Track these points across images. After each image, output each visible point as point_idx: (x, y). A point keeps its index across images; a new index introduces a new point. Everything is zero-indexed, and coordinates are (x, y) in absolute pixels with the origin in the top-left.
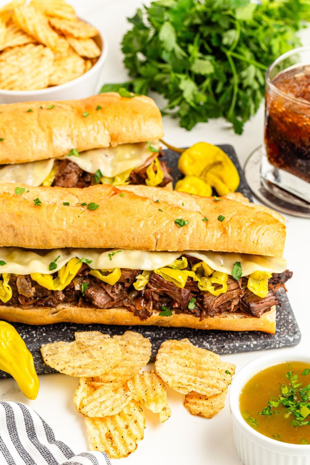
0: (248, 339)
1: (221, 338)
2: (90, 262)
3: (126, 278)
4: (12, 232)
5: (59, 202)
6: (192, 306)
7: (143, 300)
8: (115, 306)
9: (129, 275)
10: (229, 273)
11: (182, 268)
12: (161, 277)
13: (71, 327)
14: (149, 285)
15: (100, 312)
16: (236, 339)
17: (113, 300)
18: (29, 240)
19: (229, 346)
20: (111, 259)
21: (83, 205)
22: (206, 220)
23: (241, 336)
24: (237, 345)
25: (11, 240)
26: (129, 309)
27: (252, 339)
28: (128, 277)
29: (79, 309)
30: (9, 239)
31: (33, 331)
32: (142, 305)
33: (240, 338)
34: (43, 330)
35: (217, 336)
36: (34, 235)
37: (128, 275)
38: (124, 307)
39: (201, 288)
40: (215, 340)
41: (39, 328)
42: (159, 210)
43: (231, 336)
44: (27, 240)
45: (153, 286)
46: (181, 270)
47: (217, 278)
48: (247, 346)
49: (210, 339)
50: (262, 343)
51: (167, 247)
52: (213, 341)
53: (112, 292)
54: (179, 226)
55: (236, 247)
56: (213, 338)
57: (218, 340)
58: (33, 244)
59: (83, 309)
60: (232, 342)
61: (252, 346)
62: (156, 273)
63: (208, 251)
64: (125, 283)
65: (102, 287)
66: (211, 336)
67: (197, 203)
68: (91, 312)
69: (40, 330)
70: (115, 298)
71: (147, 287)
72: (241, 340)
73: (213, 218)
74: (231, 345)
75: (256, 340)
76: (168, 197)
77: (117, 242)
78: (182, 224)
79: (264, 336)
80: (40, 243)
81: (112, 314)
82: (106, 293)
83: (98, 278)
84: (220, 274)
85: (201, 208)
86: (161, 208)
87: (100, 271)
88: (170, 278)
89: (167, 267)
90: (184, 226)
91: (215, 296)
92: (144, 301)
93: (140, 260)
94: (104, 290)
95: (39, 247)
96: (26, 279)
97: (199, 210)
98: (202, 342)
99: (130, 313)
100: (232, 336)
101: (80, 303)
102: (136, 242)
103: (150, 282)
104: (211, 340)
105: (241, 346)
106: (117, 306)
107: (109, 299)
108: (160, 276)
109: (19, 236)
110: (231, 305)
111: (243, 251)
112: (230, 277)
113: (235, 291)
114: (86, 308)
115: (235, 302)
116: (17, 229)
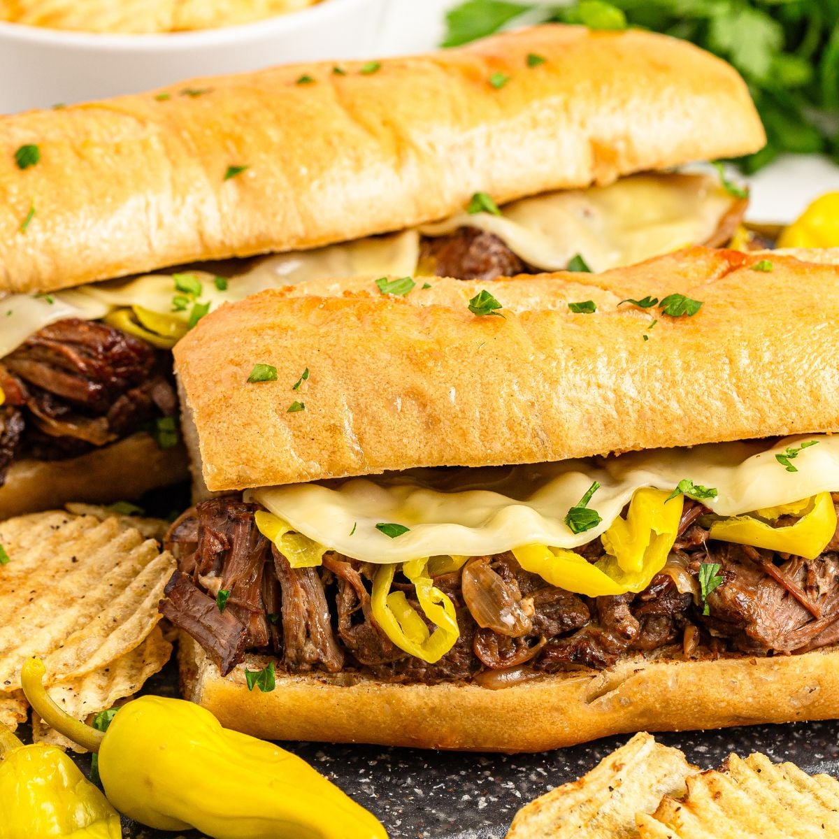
2: (710, 493)
4: (415, 413)
8: (821, 641)
15: (770, 667)
17: (812, 617)
18: (484, 434)
20: (791, 469)
21: (644, 304)
29: (691, 664)
30: (405, 440)
31: (505, 781)
34: (539, 775)
36: (502, 415)
44: (475, 435)
53: (807, 587)
58: (497, 447)
59: (707, 663)
65: (767, 577)
68: (736, 671)
69: (527, 777)
70: (822, 608)
77: (798, 411)
80: (526, 441)
81: (812, 670)
82: (787, 594)
83: (748, 546)
87: (754, 515)
94: (779, 583)
95: (520, 457)
96: (498, 570)
101: (690, 646)
106: (826, 641)
109: (445, 425)
114: (714, 659)
116: (432, 402)
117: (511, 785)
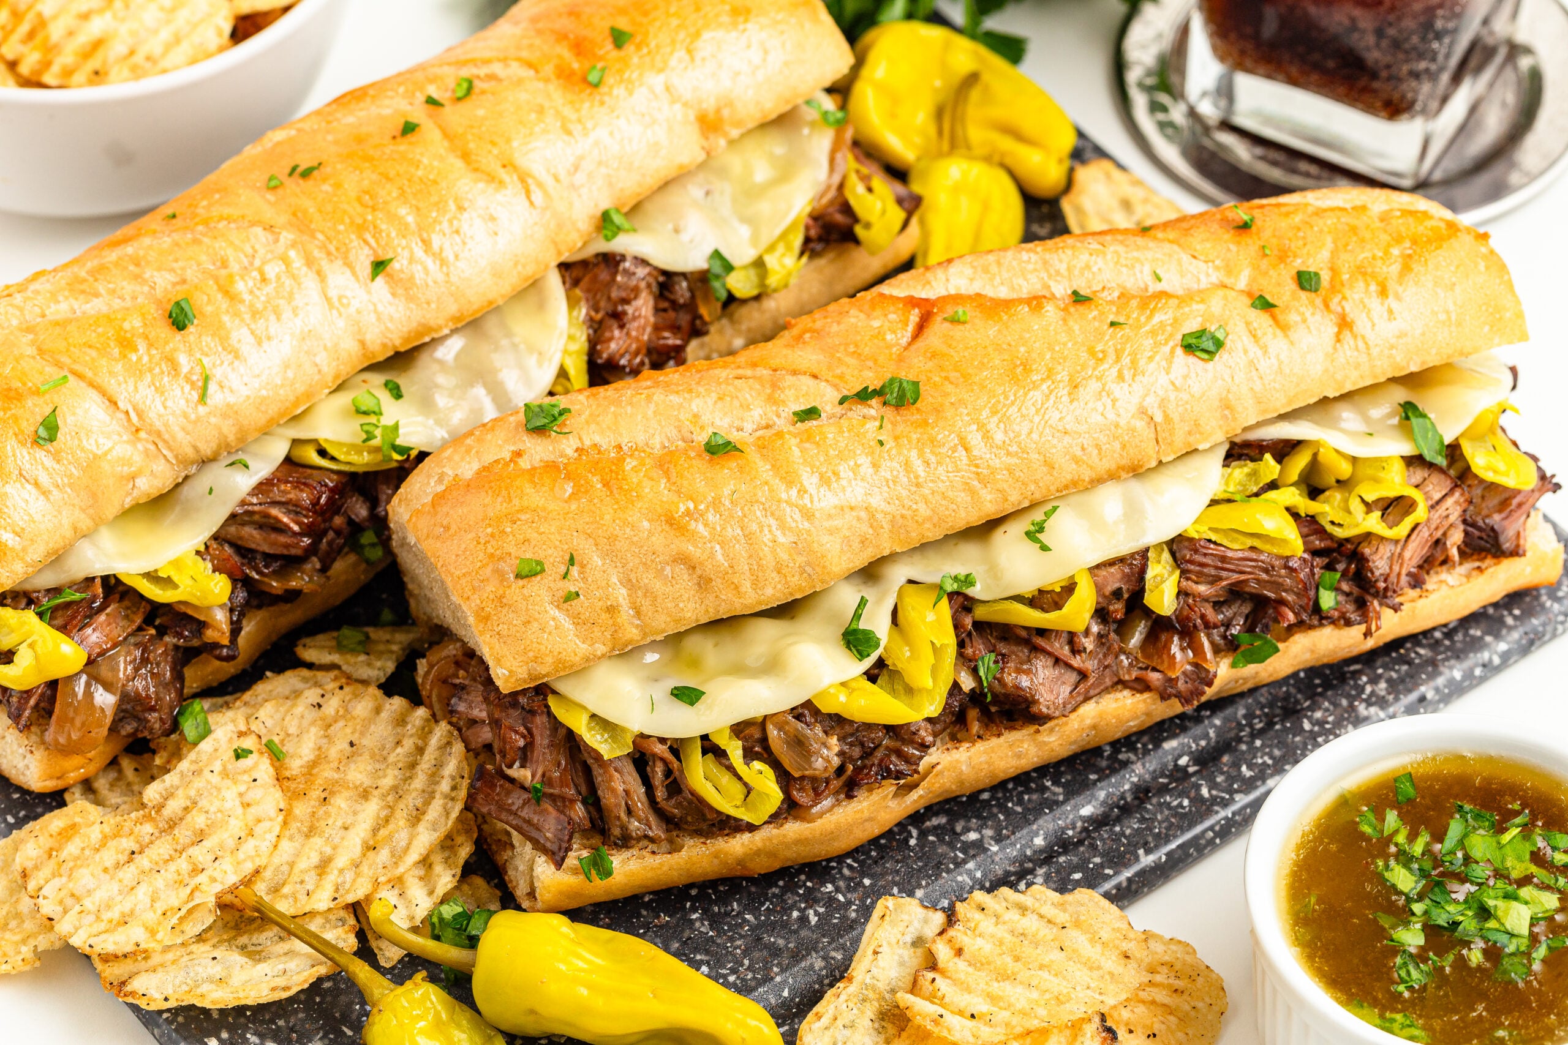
0: (1476, 645)
1: (1396, 671)
2: (968, 581)
3: (1109, 589)
4: (686, 577)
5: (779, 416)
6: (1328, 600)
7: (1176, 639)
8: (1092, 692)
9: (1119, 576)
10: (1408, 449)
11: (1255, 489)
12: (1215, 543)
13: (928, 824)
14: (1186, 584)
15: (1052, 730)
16: (1440, 657)
17: (1083, 675)
18: (755, 584)
19: (1437, 690)
20: (1044, 548)
21: (864, 396)
22: (1264, 304)
23: (1447, 642)
24: (1457, 675)
25: (691, 605)
26: (1141, 686)
27: (1488, 639)
28: (1117, 585)
29: (980, 746)
30: (681, 605)
31: (823, 884)
32: (1179, 656)
33: (1448, 648)
34: (850, 867)
35: (1380, 671)
36: (769, 561)
37: (1114, 580)
38: (1120, 683)
39: (1340, 533)
40: (1383, 685)
41: (833, 868)
42: (1112, 324)
43: (1417, 653)
44: (746, 586)
45: (1196, 583)
46: (1257, 495)
47: (1376, 480)
48: (1484, 666)
49: (1368, 689)
50: (1521, 638)
51: (1191, 439)
52: (1383, 693)
53: (1075, 651)
54: (1205, 356)
55: (1398, 359)
56: (1374, 681)
57: (1390, 681)
58: (769, 591)
59: (994, 741)
60: (1435, 674)
61: (1496, 660)
62: (1196, 536)
63: (1316, 403)
64: (1111, 608)
65: (1036, 649)
66: (1365, 679)
67: (1194, 257)
68: (1022, 741)
69: (840, 872)
70: (1090, 665)
71: (1182, 593)
72: (1458, 655)
73: (1283, 289)
74: (1440, 681)
75: (1497, 636)
76: (1095, 269)
77: (1036, 482)
78: (1209, 345)
79: (1511, 614)
80: (795, 580)
81: (1088, 722)
82: (1057, 661)
83: (1016, 626)
84: (1379, 463)
85: (1217, 268)
86: (1111, 318)
87: (1018, 598)
88: (1242, 538)
89: (1214, 502)
90: (1221, 351)
91: (1397, 542)
92: (1181, 639)
93: (1133, 513)
94: (1049, 654)
95: (791, 594)
96: (799, 717)
97: (1215, 277)
98: (1352, 708)
99: (1146, 695)
100: (1422, 651)
101: (975, 727)
102: (1097, 460)
103: (1184, 573)
104: (1373, 693)
105: (1469, 675)
106: (1097, 691)
107: (1073, 677)
108: (1210, 541)
109: (717, 583)
110: (1445, 549)
111: (1423, 363)
112: (1415, 461)
113: (1450, 501)
114: (999, 736)
115: (1456, 537)
116: (701, 563)
117: (830, 887)
